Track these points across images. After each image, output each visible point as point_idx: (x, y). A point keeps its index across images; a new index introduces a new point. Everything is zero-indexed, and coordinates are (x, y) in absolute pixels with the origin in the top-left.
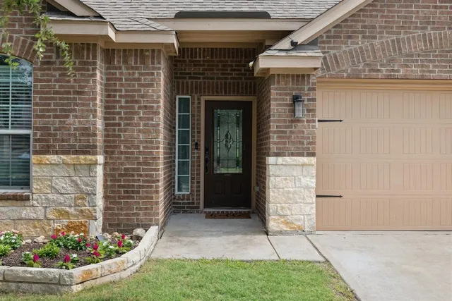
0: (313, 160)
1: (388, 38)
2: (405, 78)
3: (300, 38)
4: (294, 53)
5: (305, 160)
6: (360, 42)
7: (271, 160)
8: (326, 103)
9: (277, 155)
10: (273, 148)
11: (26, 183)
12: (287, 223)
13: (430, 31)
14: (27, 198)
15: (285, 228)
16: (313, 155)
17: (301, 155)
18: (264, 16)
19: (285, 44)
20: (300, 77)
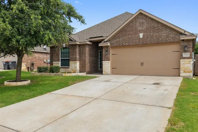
0: (110, 62)
1: (122, 38)
2: (125, 45)
3: (105, 40)
4: (105, 43)
5: (108, 61)
6: (118, 40)
7: (103, 62)
8: (111, 51)
9: (104, 61)
10: (103, 60)
11: (69, 66)
12: (105, 73)
13: (130, 36)
14: (69, 68)
15: (105, 74)
16: (109, 61)
17: (107, 61)
18: (102, 37)
19: (103, 42)
20: (107, 47)
